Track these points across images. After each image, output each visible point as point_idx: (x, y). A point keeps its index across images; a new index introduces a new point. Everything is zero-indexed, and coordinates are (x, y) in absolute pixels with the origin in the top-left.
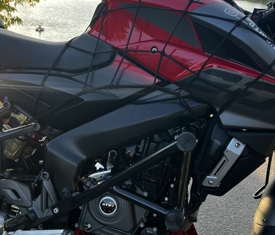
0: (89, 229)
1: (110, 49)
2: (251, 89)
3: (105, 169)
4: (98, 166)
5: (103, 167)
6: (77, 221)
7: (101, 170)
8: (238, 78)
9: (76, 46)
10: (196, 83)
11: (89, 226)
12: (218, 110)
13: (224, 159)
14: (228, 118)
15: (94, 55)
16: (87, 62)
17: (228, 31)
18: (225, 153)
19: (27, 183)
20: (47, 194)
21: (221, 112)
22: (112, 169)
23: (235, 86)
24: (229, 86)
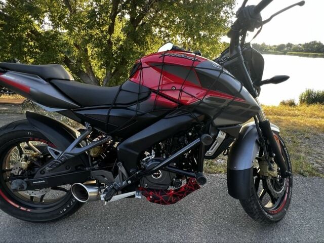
0: (147, 187)
1: (148, 90)
2: (230, 106)
3: (151, 155)
4: (147, 153)
5: (149, 154)
6: (139, 184)
7: (148, 156)
8: (223, 101)
9: (127, 90)
10: (201, 104)
11: (146, 185)
12: (212, 118)
13: (216, 141)
14: (218, 121)
15: (139, 94)
16: (135, 98)
17: (218, 76)
18: (217, 138)
19: (109, 170)
20: (122, 173)
21: (214, 119)
22: (156, 154)
23: (223, 105)
24: (220, 105)
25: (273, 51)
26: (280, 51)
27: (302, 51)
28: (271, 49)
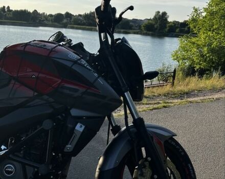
2: (84, 96)
4: (3, 147)
5: (6, 148)
12: (69, 108)
13: (74, 135)
14: (74, 112)
17: (70, 66)
25: (51, 23)
26: (59, 23)
27: (84, 24)
28: (46, 19)
